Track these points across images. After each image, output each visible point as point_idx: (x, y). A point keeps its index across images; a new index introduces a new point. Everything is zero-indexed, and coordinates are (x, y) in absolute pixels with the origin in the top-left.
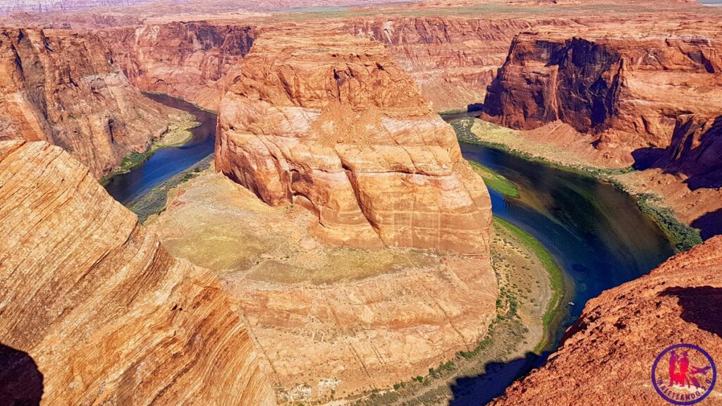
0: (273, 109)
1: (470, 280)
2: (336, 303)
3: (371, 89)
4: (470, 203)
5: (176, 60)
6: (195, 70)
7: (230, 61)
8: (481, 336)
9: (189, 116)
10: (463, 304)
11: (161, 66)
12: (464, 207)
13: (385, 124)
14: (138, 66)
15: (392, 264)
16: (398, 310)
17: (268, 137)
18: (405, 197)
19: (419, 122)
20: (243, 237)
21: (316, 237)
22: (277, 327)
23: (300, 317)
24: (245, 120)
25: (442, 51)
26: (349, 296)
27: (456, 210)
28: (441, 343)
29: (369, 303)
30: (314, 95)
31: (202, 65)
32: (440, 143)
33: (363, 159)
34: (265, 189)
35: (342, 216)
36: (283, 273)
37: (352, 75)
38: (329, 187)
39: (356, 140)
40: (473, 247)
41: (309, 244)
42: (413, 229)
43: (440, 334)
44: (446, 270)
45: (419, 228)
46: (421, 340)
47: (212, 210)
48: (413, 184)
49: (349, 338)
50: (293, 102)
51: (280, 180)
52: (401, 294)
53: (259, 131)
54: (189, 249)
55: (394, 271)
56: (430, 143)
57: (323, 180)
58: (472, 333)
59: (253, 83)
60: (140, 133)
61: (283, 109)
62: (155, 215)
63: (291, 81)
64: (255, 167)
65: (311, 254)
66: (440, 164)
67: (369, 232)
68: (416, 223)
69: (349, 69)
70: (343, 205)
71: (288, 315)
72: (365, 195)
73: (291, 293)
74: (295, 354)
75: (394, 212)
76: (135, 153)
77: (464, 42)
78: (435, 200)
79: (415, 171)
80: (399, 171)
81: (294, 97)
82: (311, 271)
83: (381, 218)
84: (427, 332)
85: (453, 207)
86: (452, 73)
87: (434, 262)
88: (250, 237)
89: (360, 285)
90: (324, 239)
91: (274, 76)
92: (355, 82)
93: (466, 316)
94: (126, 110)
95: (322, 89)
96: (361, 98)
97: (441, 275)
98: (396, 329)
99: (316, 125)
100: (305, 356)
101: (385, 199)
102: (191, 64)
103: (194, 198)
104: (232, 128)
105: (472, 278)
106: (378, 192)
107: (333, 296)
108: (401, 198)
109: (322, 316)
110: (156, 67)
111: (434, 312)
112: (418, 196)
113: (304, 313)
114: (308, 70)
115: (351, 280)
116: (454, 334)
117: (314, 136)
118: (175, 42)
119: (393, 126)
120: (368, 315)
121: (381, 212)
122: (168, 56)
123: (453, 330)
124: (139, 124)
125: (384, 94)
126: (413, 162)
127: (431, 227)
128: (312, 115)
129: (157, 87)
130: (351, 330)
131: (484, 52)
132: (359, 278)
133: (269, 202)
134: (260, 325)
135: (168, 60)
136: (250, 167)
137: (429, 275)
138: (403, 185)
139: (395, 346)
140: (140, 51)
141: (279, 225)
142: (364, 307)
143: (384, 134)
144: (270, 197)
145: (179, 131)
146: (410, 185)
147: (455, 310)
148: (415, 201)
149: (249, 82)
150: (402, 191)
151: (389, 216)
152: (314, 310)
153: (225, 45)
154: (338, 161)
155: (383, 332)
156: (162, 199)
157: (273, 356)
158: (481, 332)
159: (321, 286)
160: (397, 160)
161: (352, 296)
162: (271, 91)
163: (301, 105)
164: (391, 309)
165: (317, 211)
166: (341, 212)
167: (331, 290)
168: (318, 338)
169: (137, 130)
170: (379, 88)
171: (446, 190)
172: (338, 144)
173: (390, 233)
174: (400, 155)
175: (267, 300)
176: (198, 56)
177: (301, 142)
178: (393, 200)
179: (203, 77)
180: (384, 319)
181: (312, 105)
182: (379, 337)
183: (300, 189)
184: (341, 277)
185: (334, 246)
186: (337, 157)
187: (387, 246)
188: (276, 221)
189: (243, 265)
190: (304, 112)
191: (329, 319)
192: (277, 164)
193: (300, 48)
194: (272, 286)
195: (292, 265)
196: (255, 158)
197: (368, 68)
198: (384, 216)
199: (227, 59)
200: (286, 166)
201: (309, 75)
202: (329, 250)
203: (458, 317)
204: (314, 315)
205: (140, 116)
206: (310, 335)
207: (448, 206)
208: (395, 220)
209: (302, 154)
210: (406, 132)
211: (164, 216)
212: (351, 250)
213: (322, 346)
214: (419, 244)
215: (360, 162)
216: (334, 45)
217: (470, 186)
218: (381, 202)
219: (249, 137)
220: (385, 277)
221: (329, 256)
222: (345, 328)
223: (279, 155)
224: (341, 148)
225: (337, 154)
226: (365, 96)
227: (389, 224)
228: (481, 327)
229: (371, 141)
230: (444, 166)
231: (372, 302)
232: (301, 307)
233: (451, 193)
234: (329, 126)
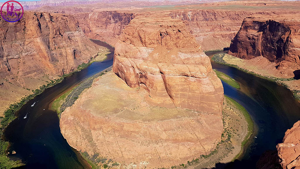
0: (135, 47)
1: (210, 124)
2: (151, 129)
3: (175, 40)
4: (214, 90)
5: (104, 27)
6: (111, 31)
7: (124, 28)
8: (212, 149)
9: (107, 49)
10: (206, 134)
11: (98, 29)
12: (211, 92)
13: (180, 55)
14: (90, 29)
15: (177, 115)
16: (177, 135)
17: (131, 59)
18: (185, 86)
19: (194, 55)
20: (118, 100)
21: (147, 101)
22: (126, 138)
23: (136, 134)
24: (124, 52)
25: (213, 24)
26: (156, 127)
27: (207, 93)
28: (194, 150)
29: (165, 130)
30: (151, 42)
31: (114, 29)
32: (202, 64)
33: (169, 70)
34: (129, 80)
35: (158, 93)
36: (131, 116)
37: (167, 34)
38: (154, 81)
39: (166, 61)
40: (214, 110)
41: (144, 104)
42: (188, 101)
43: (195, 146)
44: (200, 119)
45: (190, 100)
46: (186, 148)
47: (108, 88)
48: (189, 81)
49: (155, 145)
50: (143, 45)
51: (135, 77)
52: (179, 128)
53: (129, 56)
54: (96, 103)
55: (177, 118)
56: (198, 64)
57: (151, 78)
58: (209, 147)
59: (128, 37)
60: (86, 56)
61: (138, 48)
62: (87, 89)
63: (142, 36)
64: (125, 71)
65: (144, 108)
66: (201, 73)
67: (169, 100)
68: (189, 98)
69: (166, 32)
70: (159, 88)
71: (131, 133)
72: (169, 85)
73: (133, 124)
74: (132, 150)
75: (180, 92)
76: (83, 64)
77: (223, 21)
78: (198, 88)
79: (191, 76)
80: (184, 76)
81: (143, 43)
82: (143, 116)
83: (175, 95)
84: (189, 145)
85: (206, 92)
86: (217, 34)
87: (195, 115)
88: (121, 100)
89: (162, 123)
90: (150, 102)
91: (136, 34)
92: (168, 37)
93: (207, 140)
94: (81, 46)
95: (155, 40)
96: (171, 44)
97: (198, 121)
98: (176, 143)
99: (151, 55)
100: (136, 151)
101: (177, 87)
102: (110, 28)
103: (102, 83)
104: (119, 55)
105: (212, 123)
106: (174, 84)
107: (150, 127)
108: (184, 87)
109: (145, 134)
110: (96, 29)
111: (193, 137)
112: (191, 86)
113: (138, 133)
114: (150, 32)
115: (158, 120)
116: (200, 147)
117: (150, 59)
118: (104, 19)
119: (183, 56)
120: (164, 136)
121: (175, 92)
122: (101, 25)
123: (200, 145)
124: (87, 52)
125: (180, 43)
126: (190, 71)
127: (196, 100)
128: (150, 51)
129: (96, 37)
130: (156, 141)
131: (232, 25)
132: (162, 120)
133: (130, 86)
134: (119, 136)
135: (101, 26)
136: (124, 71)
137: (192, 121)
138: (185, 81)
139: (174, 150)
140: (91, 22)
141: (133, 95)
142: (163, 132)
143: (179, 59)
144: (131, 84)
145: (102, 55)
146: (188, 82)
147: (202, 137)
148: (190, 88)
149: (127, 36)
150: (184, 84)
151: (178, 94)
152: (142, 132)
153: (123, 21)
154: (158, 70)
155: (169, 143)
156: (91, 82)
157: (123, 150)
158: (213, 147)
159: (145, 122)
160: (183, 70)
161: (158, 127)
162: (134, 40)
163: (146, 46)
164: (174, 134)
165: (149, 91)
166: (158, 92)
167: (150, 124)
168: (142, 144)
169: (85, 55)
170: (178, 40)
171: (203, 85)
172: (159, 63)
173: (178, 102)
174: (185, 69)
175: (123, 126)
176: (113, 25)
177: (144, 61)
178: (180, 88)
179: (114, 34)
180: (171, 138)
181: (150, 46)
182: (168, 145)
183: (142, 81)
184: (155, 119)
185: (154, 106)
186: (158, 68)
187: (176, 107)
188: (132, 94)
189: (116, 111)
190: (147, 49)
191: (148, 136)
192: (134, 71)
193: (148, 23)
194: (126, 120)
195: (135, 112)
196: (126, 67)
197: (174, 31)
198: (176, 94)
199: (123, 27)
200: (138, 72)
201: (150, 34)
202: (151, 107)
203: (203, 139)
204: (141, 134)
205: (87, 49)
206: (139, 142)
207: (204, 91)
208: (181, 96)
209: (144, 67)
210: (188, 59)
211: (90, 89)
212: (160, 108)
213: (144, 147)
214: (190, 107)
215: (168, 71)
216: (162, 21)
217: (214, 83)
218: (175, 88)
219: (124, 59)
220: (173, 120)
221: (151, 109)
222: (154, 140)
223: (135, 66)
224: (160, 65)
225: (158, 67)
226: (172, 43)
227: (178, 98)
228: (213, 145)
229: (173, 62)
230: (203, 74)
231: (166, 130)
232: (137, 130)
233: (205, 86)
234: (156, 55)
